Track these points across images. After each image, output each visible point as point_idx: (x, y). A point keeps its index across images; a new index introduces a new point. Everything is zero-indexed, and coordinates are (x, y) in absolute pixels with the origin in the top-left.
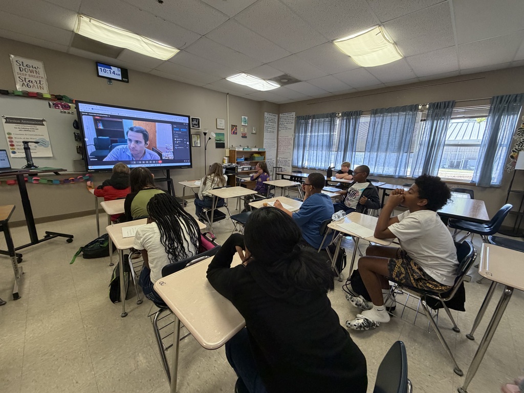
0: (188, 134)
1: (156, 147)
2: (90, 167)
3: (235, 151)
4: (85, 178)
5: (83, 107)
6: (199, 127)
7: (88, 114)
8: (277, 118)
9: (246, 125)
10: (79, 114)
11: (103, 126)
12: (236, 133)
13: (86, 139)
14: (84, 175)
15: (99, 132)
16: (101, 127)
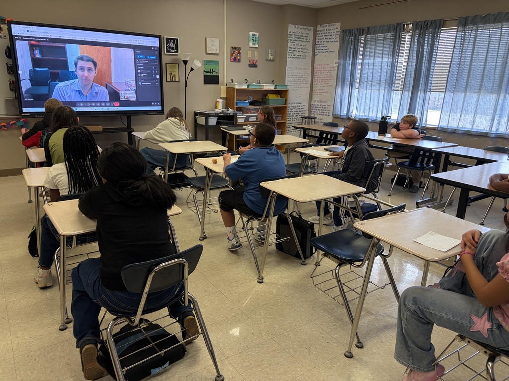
0: (158, 63)
1: (111, 83)
2: (25, 110)
3: (234, 88)
4: (19, 124)
5: (17, 30)
6: (177, 52)
7: (22, 38)
8: (312, 33)
9: (257, 46)
10: (12, 38)
11: (41, 54)
12: (239, 60)
13: (20, 72)
14: (18, 120)
15: (36, 62)
16: (38, 55)
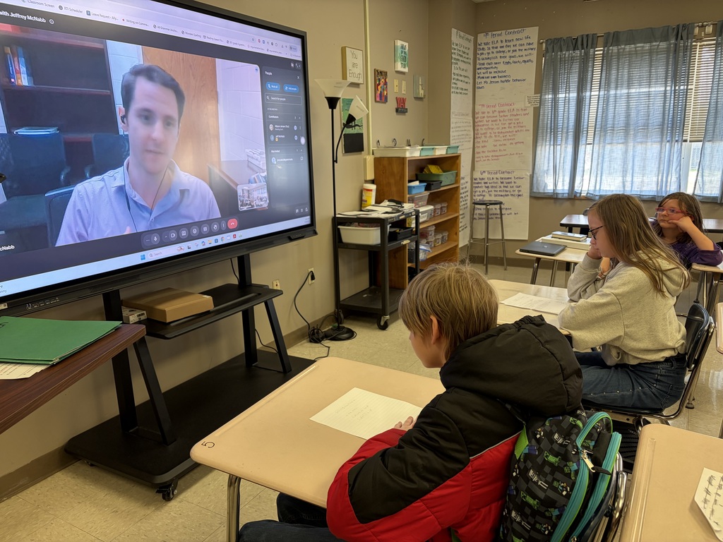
1: (218, 164)
3: (404, 159)
8: (471, 46)
9: (406, 70)
11: (31, 73)
15: (16, 105)
16: (22, 79)
